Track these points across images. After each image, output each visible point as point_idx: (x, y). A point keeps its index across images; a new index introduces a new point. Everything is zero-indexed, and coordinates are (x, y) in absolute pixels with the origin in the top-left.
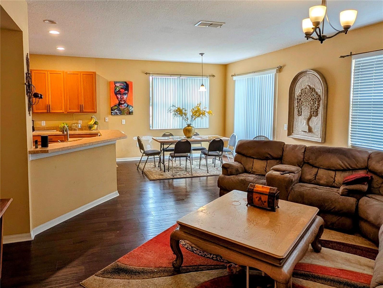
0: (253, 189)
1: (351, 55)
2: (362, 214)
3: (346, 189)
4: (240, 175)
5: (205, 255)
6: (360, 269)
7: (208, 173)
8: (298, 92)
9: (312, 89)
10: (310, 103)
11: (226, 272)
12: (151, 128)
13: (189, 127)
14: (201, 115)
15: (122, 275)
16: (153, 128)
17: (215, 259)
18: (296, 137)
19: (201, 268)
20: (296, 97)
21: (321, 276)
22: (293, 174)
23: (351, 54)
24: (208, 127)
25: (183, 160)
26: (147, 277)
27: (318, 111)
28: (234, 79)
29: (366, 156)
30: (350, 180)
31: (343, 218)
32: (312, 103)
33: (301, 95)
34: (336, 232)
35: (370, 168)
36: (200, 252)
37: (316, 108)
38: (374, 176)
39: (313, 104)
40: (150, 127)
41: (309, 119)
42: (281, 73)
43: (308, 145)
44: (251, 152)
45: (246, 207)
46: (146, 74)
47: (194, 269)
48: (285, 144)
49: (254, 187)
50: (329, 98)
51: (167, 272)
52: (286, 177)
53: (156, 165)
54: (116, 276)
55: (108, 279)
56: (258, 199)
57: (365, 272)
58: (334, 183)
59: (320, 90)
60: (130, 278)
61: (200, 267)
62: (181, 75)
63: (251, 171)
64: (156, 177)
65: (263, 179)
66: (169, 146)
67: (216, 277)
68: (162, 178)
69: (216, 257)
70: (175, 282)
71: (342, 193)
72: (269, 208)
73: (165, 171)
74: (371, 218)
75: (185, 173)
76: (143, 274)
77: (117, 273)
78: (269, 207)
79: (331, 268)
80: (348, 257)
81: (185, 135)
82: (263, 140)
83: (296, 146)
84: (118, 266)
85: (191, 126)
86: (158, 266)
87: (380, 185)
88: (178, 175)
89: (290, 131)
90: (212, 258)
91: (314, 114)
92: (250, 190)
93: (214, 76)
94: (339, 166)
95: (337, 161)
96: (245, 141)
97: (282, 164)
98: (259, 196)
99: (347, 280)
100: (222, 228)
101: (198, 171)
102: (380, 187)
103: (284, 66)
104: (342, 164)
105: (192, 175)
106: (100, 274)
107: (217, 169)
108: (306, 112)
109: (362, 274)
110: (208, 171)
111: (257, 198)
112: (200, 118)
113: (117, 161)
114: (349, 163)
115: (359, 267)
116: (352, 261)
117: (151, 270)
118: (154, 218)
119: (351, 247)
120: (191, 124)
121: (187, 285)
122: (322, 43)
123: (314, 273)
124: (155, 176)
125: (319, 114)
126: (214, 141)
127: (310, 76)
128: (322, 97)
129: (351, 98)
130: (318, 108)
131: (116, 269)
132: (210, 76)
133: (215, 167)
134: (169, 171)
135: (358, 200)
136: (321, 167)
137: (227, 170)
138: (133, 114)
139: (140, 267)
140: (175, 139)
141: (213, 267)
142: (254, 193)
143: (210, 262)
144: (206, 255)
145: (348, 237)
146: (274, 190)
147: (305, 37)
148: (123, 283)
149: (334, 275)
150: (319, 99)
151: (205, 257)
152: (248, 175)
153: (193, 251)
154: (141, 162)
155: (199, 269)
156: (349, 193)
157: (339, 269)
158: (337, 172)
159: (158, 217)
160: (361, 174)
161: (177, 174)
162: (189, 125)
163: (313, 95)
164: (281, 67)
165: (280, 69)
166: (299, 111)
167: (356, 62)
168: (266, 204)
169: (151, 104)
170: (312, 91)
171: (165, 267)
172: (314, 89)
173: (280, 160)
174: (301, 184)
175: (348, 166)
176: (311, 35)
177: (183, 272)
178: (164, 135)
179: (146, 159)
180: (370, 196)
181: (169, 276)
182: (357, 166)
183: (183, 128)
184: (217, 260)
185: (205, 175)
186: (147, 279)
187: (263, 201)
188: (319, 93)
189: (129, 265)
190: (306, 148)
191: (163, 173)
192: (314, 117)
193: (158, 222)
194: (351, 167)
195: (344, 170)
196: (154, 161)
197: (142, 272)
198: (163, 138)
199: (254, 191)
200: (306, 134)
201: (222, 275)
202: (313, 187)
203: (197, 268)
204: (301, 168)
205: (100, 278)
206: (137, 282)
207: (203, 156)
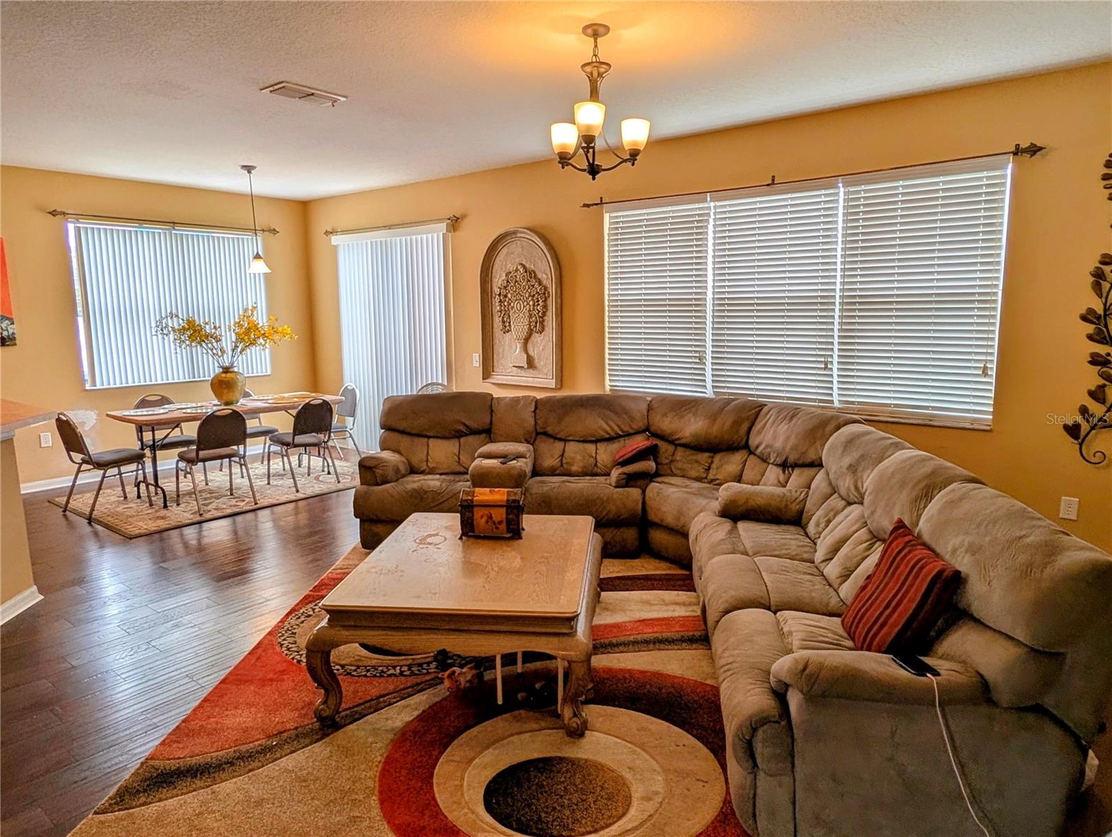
0: (472, 501)
1: (601, 203)
2: (652, 516)
3: (625, 474)
4: (405, 479)
5: (382, 671)
6: (667, 611)
7: (297, 491)
8: (499, 279)
9: (530, 273)
10: (528, 304)
11: (443, 691)
12: (88, 387)
13: (228, 375)
14: (261, 340)
15: (181, 784)
16: (94, 383)
17: (408, 673)
18: (503, 380)
19: (385, 702)
20: (497, 291)
21: (614, 641)
22: (524, 460)
23: (601, 201)
24: (269, 373)
25: (213, 469)
26: (260, 764)
27: (543, 321)
28: (333, 243)
29: (644, 407)
30: (627, 456)
31: (622, 530)
32: (531, 303)
33: (508, 286)
34: (611, 560)
35: (653, 428)
36: (368, 671)
37: (540, 314)
38: (660, 443)
39: (534, 305)
40: (83, 381)
41: (527, 340)
42: (457, 233)
43: (540, 395)
44: (419, 423)
45: (459, 542)
46: (54, 213)
47: (370, 707)
48: (493, 398)
49: (473, 496)
50: (565, 293)
51: (305, 735)
52: (514, 468)
53: (128, 495)
54: (164, 792)
55: (143, 808)
56: (484, 520)
57: (676, 614)
58: (596, 468)
59: (546, 274)
60: (212, 781)
61: (381, 699)
62: (174, 223)
63: (425, 467)
64: (145, 527)
65: (460, 481)
66: (168, 434)
67: (427, 706)
68: (167, 526)
69: (409, 669)
70: (336, 748)
71: (617, 482)
72: (508, 535)
73: (165, 506)
74: (670, 520)
75: (233, 502)
76: (244, 762)
77: (165, 785)
78: (508, 532)
79: (625, 622)
80: (644, 597)
81: (218, 396)
82: (439, 394)
83: (516, 401)
84: (157, 770)
85: (233, 372)
86: (275, 733)
87: (670, 458)
88: (215, 509)
89: (488, 369)
90: (401, 673)
91: (536, 327)
92: (465, 503)
93: (274, 231)
94: (602, 433)
95: (598, 423)
96: (402, 398)
97: (492, 442)
98: (487, 512)
99: (655, 635)
100: (435, 594)
101: (267, 490)
102: (672, 461)
103: (464, 216)
104: (608, 429)
105: (256, 504)
106: (110, 805)
107: (317, 478)
108: (520, 324)
109: (673, 619)
110: (296, 486)
111: (482, 517)
112: (258, 348)
113: (22, 492)
114: (619, 423)
115: (665, 608)
116: (652, 602)
117: (260, 745)
118: (200, 629)
119: (644, 579)
120: (233, 363)
121: (369, 745)
122: (594, 179)
123: (602, 641)
124: (141, 524)
125: (546, 329)
126: (307, 407)
127: (524, 244)
128: (552, 290)
129: (606, 292)
130: (544, 314)
131: (156, 777)
132: (263, 230)
133: (309, 475)
134: (178, 505)
135: (644, 492)
136: (571, 438)
137: (374, 472)
138: (15, 344)
139: (226, 749)
140: (189, 411)
141: (410, 690)
142: (475, 509)
143: (402, 682)
144: (385, 673)
145: (634, 564)
146: (515, 494)
147: (559, 162)
148: (196, 801)
149: (634, 632)
150: (544, 294)
151: (383, 676)
152: (422, 477)
153: (349, 674)
154: (74, 492)
155: (382, 705)
156: (629, 480)
157: (639, 621)
158: (598, 444)
159: (211, 624)
160: (640, 442)
161: (209, 507)
162: (226, 370)
163: (533, 286)
164: (458, 219)
165: (455, 223)
166: (503, 322)
167: (610, 218)
168: (503, 527)
169: (79, 309)
170: (531, 277)
171: (296, 728)
172: (534, 273)
173: (488, 433)
174: (539, 478)
175: (616, 428)
176: (569, 159)
177: (347, 722)
178: (143, 404)
179: (100, 479)
180: (660, 479)
181: (315, 742)
182: (632, 428)
183: (210, 378)
184: (413, 674)
185: (292, 497)
186: (259, 768)
187: (496, 521)
188: (544, 282)
189: (190, 757)
190: (538, 404)
191: (163, 512)
192: (537, 335)
193: (216, 637)
194: (623, 431)
195: (610, 439)
196: (120, 483)
197: (238, 758)
198: (139, 412)
199: (475, 503)
200: (522, 373)
201: (437, 699)
202: (564, 481)
203: (376, 704)
204: (532, 445)
205: (116, 813)
206: (236, 783)
207: (275, 448)
